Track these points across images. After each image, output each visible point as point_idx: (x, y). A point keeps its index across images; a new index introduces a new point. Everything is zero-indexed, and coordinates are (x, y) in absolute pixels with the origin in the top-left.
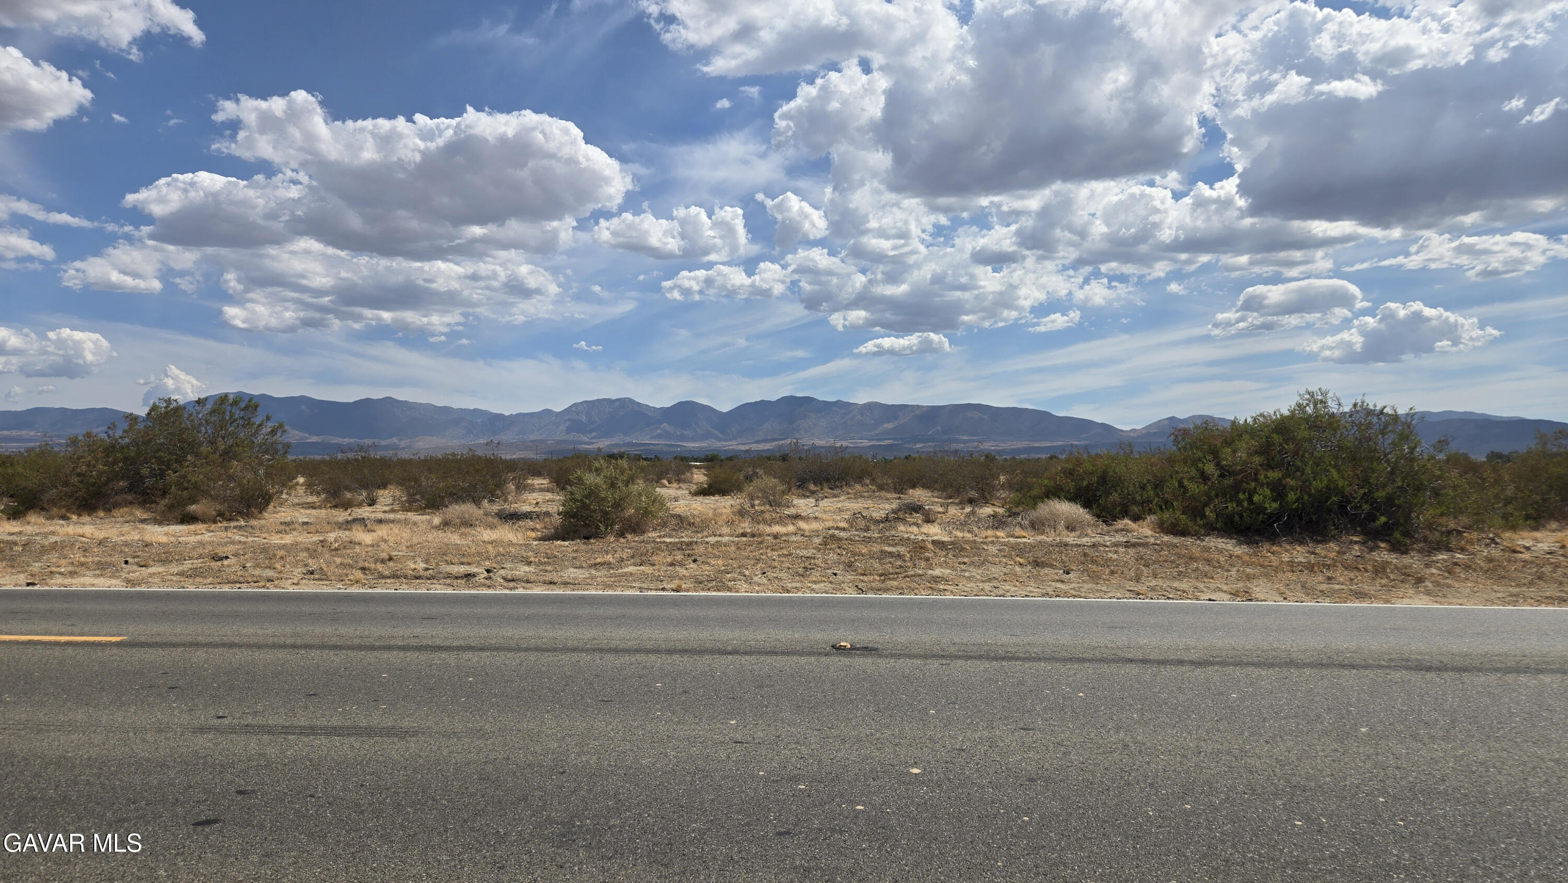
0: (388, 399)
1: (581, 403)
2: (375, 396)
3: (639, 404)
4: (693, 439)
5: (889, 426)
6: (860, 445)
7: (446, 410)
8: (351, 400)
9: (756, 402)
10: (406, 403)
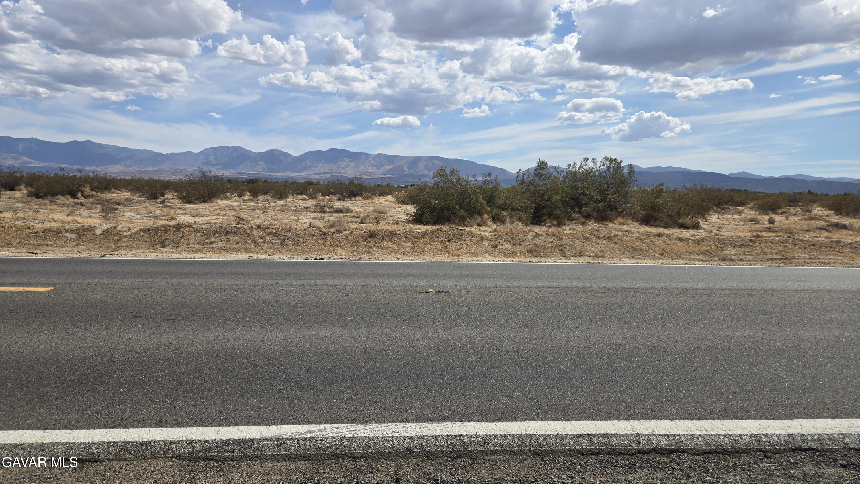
0: (88, 142)
1: (210, 148)
2: (80, 140)
3: (245, 150)
4: (278, 171)
5: (389, 167)
6: (373, 177)
7: (125, 149)
8: (64, 142)
9: (314, 151)
10: (100, 145)
